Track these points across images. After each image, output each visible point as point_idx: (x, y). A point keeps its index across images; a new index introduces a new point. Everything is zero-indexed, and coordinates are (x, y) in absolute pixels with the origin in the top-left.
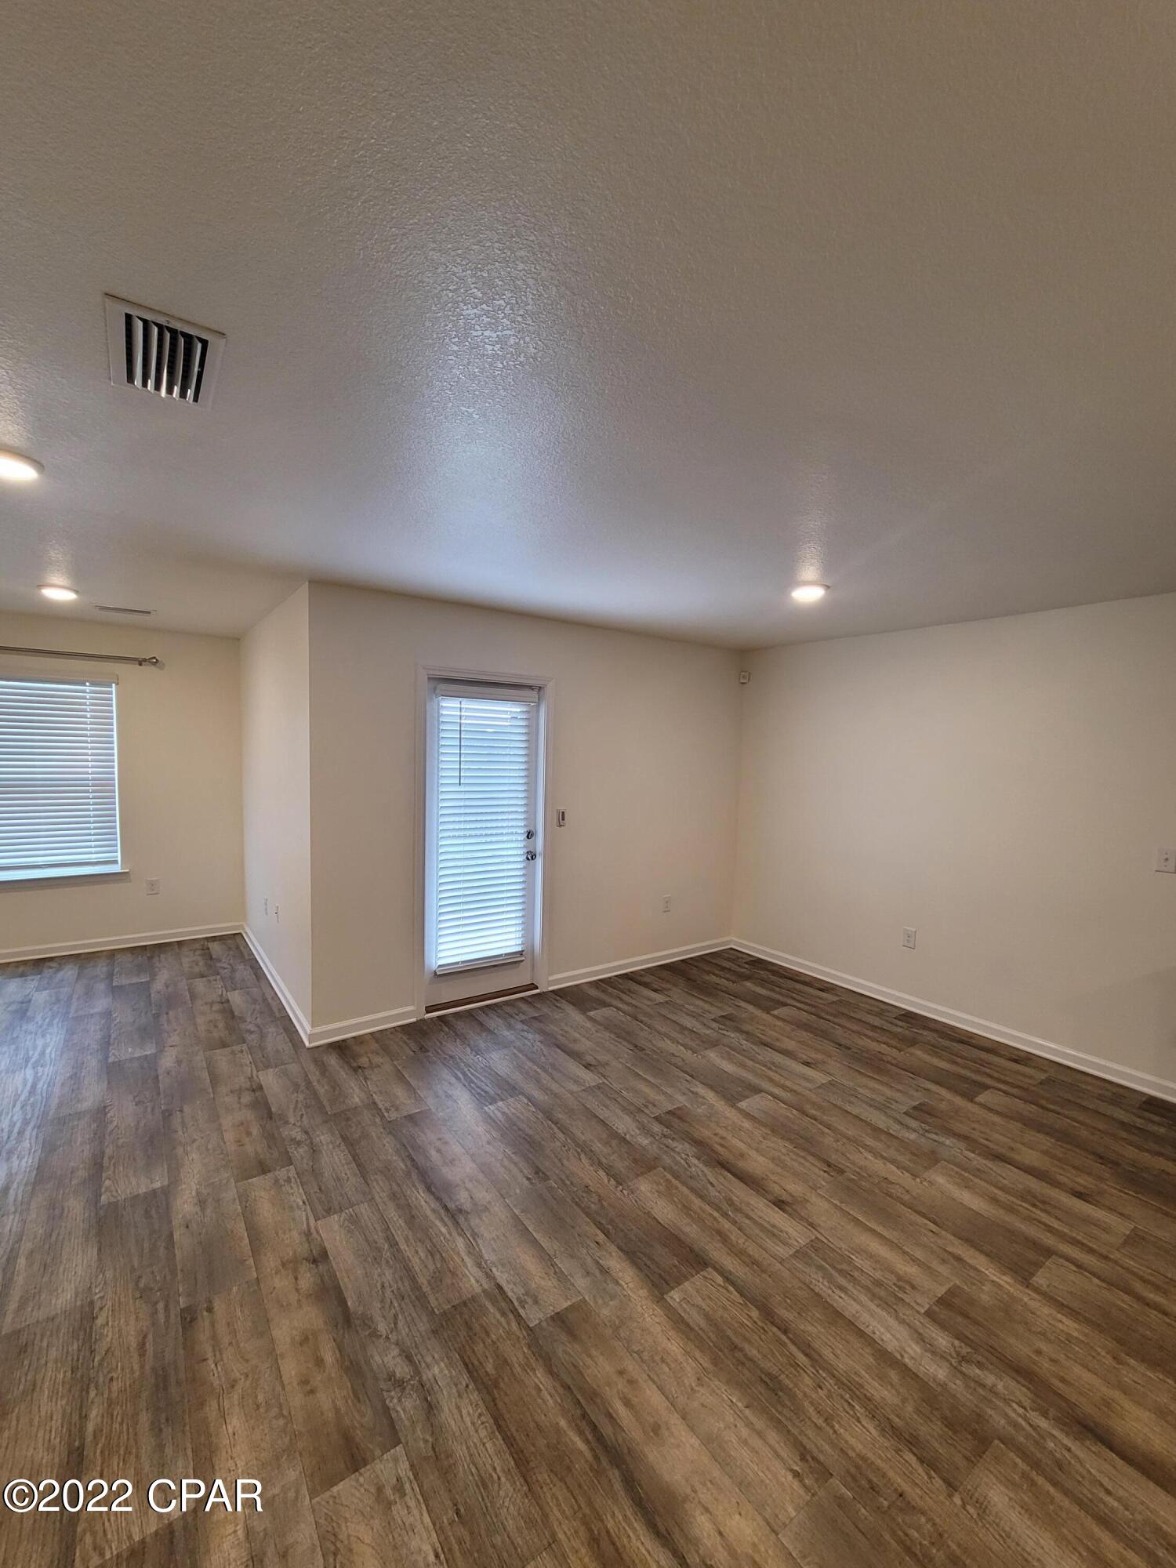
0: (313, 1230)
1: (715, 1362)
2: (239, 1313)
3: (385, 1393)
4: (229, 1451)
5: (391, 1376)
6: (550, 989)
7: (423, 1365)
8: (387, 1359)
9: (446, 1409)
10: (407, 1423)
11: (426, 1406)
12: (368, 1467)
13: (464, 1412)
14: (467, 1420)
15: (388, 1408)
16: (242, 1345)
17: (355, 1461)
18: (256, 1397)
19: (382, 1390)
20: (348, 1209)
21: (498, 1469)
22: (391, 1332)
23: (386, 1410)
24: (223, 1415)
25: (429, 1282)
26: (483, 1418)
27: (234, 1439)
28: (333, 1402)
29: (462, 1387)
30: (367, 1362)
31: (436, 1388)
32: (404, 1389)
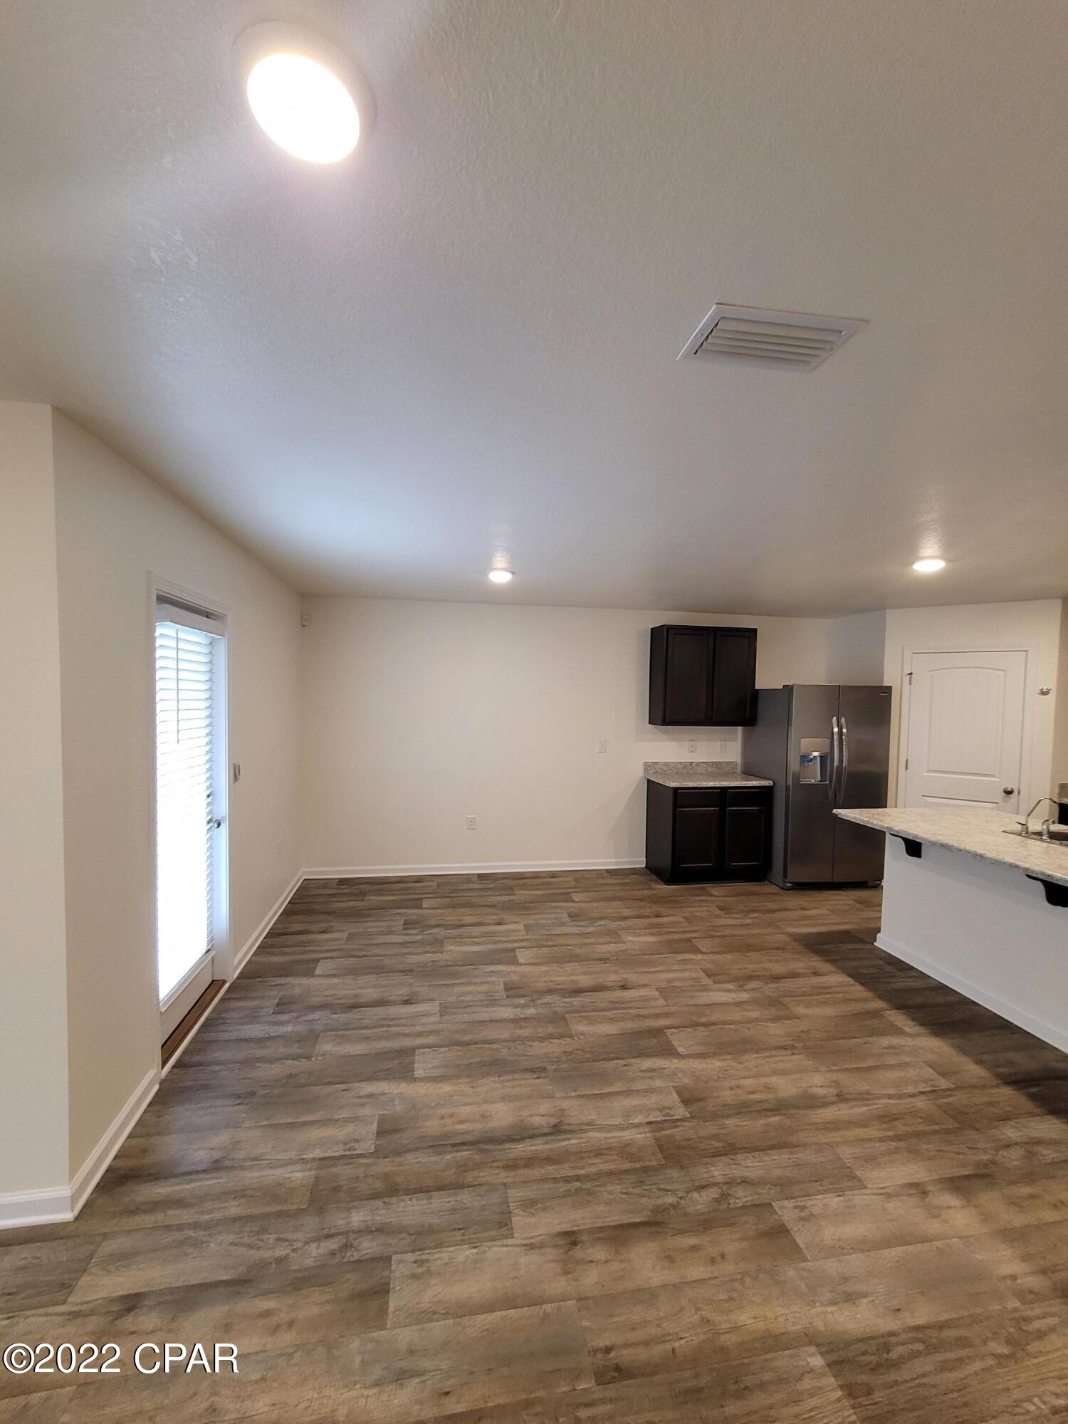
0: (526, 1242)
1: (469, 1076)
2: (623, 1318)
3: (731, 1206)
4: (770, 1321)
5: (717, 1200)
6: (236, 975)
7: (710, 1179)
8: (701, 1201)
9: (748, 1174)
10: (756, 1197)
11: (744, 1184)
12: (786, 1224)
13: (750, 1165)
14: (756, 1164)
15: (743, 1206)
16: (661, 1314)
17: (781, 1231)
18: (722, 1300)
19: (728, 1207)
20: (509, 1206)
21: (790, 1157)
22: (677, 1194)
23: (743, 1207)
24: (736, 1328)
25: (630, 1162)
26: (757, 1156)
27: (760, 1317)
28: (734, 1241)
29: (731, 1162)
30: (701, 1214)
31: (730, 1176)
32: (728, 1194)
